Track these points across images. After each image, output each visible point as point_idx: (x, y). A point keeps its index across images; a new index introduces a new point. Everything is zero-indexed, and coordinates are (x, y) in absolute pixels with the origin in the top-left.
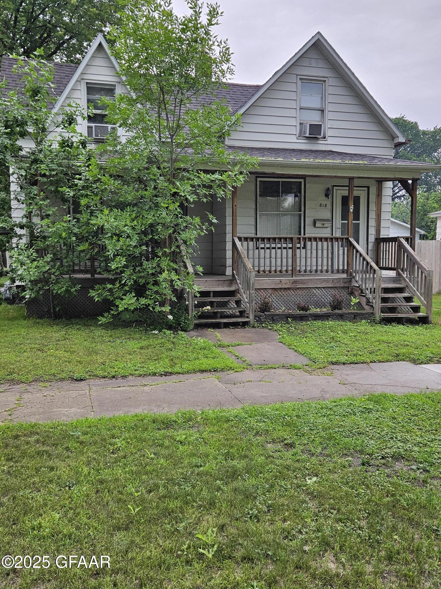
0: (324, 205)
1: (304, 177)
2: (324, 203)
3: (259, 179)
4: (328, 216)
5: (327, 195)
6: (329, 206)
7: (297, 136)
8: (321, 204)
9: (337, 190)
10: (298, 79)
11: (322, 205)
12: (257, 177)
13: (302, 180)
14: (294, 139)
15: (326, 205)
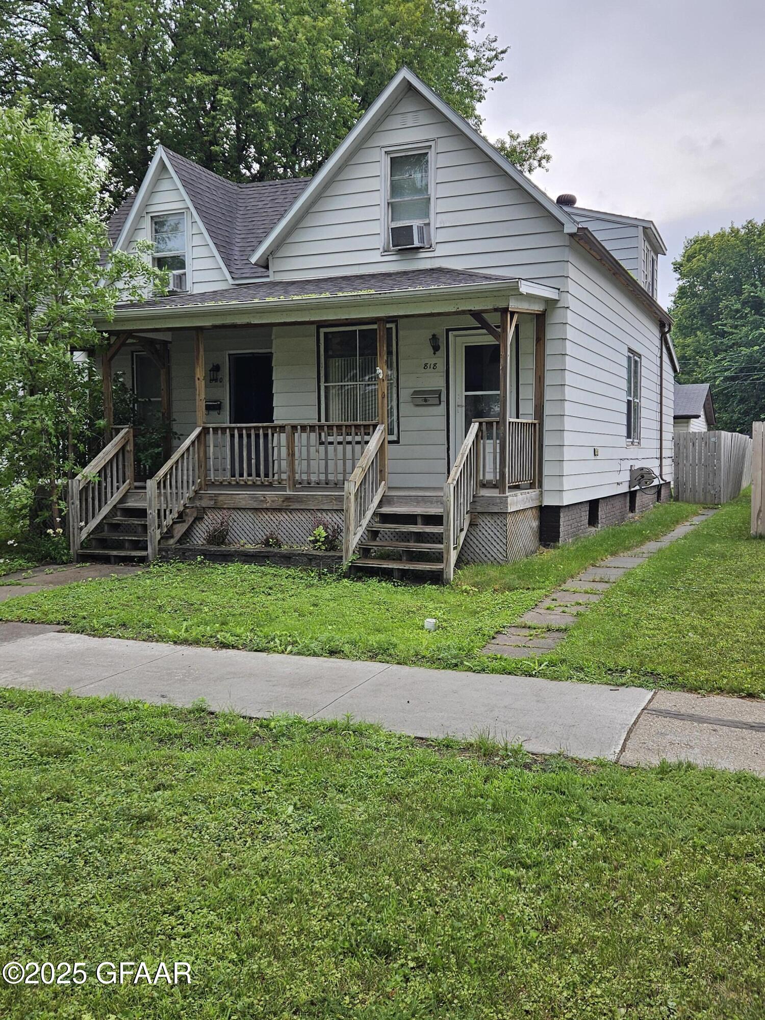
0: (432, 366)
1: (394, 319)
2: (433, 361)
3: (323, 330)
4: (440, 384)
5: (436, 348)
6: (442, 367)
7: (381, 250)
8: (426, 365)
9: (456, 336)
10: (383, 153)
11: (428, 366)
12: (318, 328)
13: (393, 326)
14: (376, 256)
15: (435, 364)
